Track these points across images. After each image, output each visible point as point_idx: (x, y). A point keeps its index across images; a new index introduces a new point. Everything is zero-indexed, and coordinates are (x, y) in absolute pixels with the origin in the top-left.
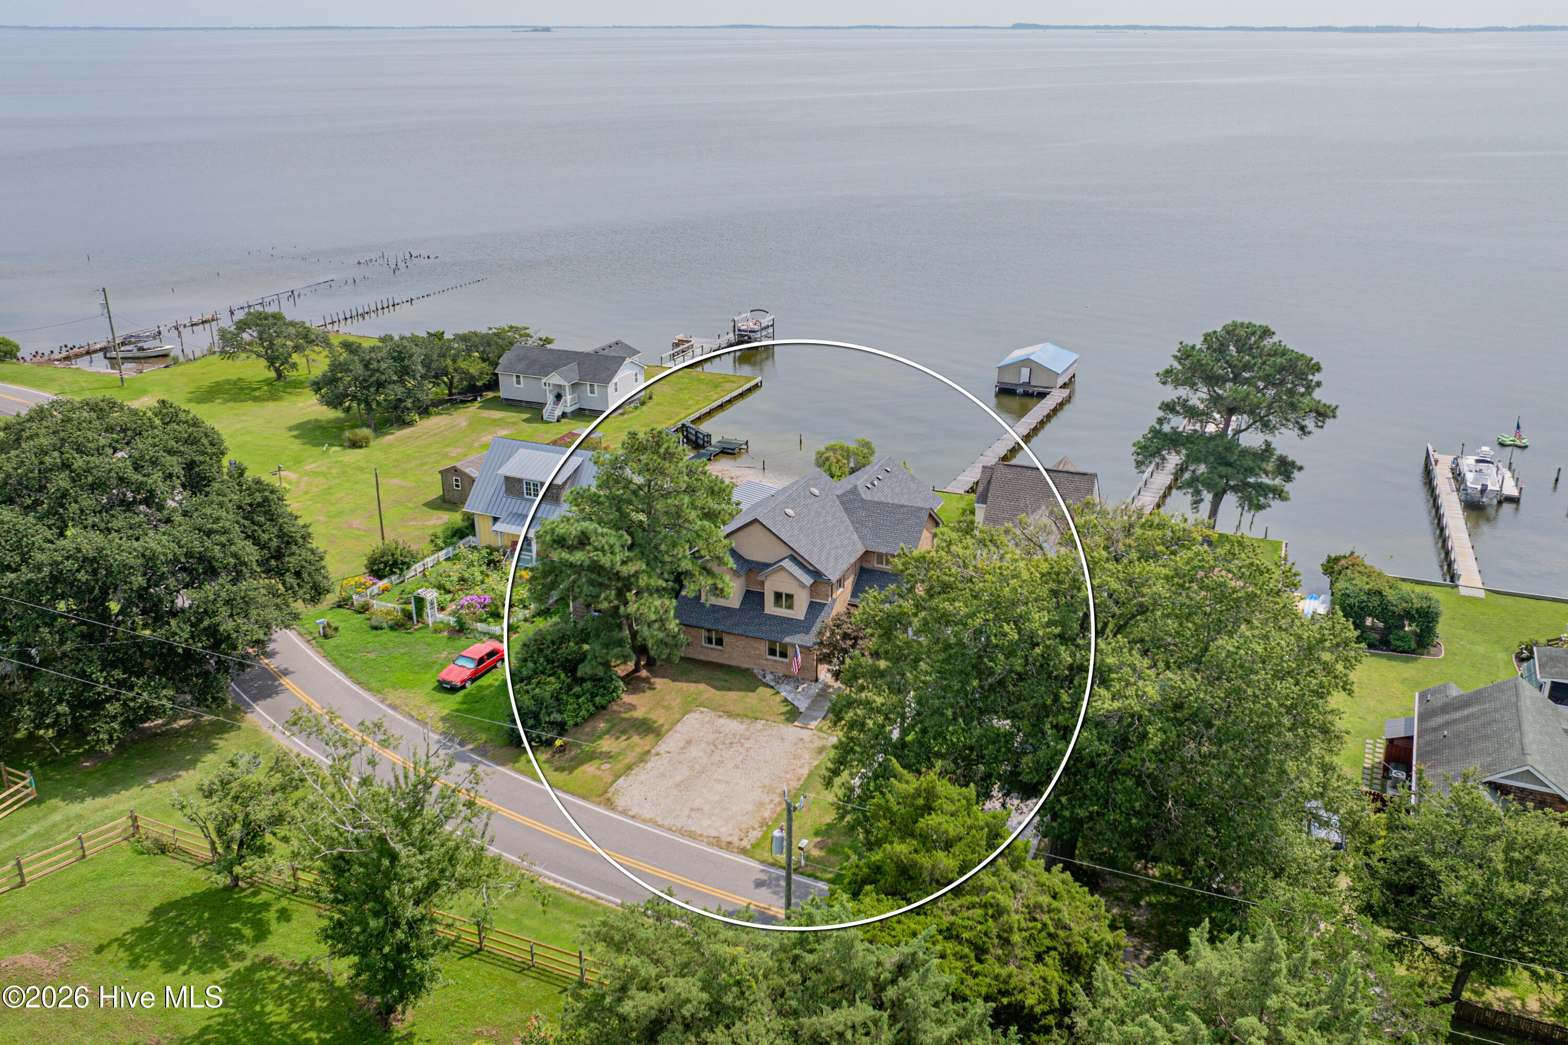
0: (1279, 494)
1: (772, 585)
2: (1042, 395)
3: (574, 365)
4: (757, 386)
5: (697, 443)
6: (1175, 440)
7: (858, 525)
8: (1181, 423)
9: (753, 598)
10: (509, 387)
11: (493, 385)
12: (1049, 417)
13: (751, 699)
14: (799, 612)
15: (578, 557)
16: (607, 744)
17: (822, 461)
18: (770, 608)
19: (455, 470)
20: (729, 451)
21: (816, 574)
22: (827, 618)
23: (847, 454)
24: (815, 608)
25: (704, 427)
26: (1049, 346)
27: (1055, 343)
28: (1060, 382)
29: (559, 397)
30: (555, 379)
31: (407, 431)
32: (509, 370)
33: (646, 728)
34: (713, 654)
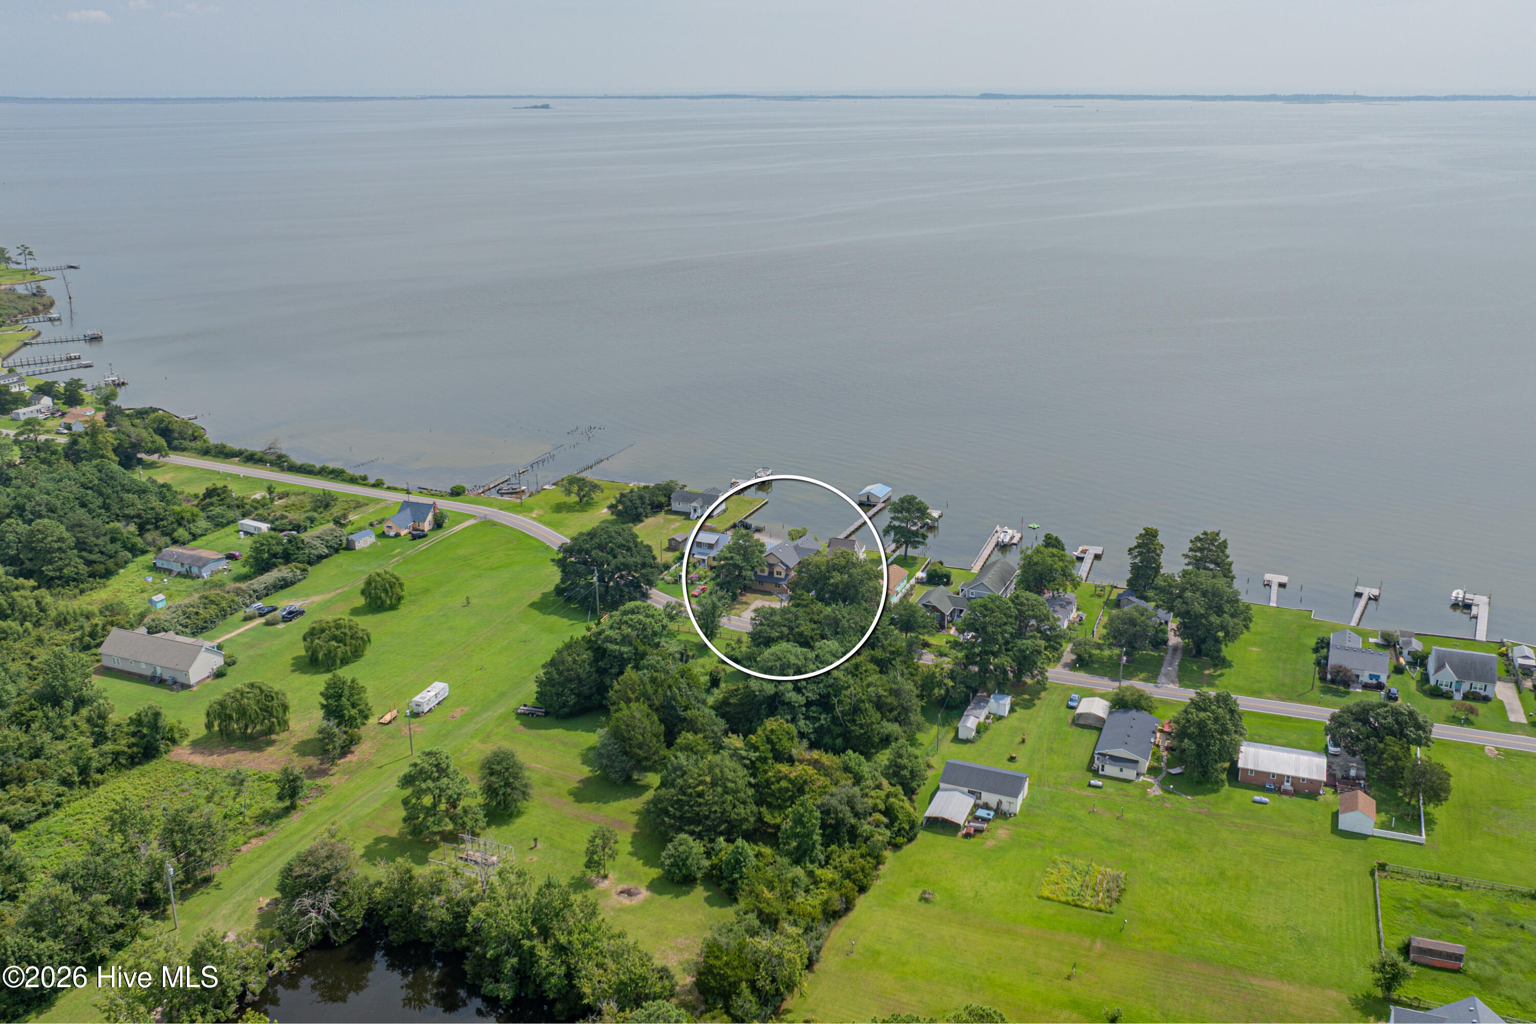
0: (923, 543)
1: (776, 569)
2: (874, 506)
3: (700, 499)
4: (766, 503)
5: (747, 527)
6: (894, 528)
7: (798, 554)
8: (897, 523)
9: (771, 573)
10: (675, 506)
11: (669, 505)
12: (877, 513)
13: (771, 597)
14: (783, 576)
15: (731, 562)
16: (737, 606)
17: (790, 534)
18: (775, 575)
19: (673, 539)
20: (758, 530)
21: (787, 566)
22: (790, 577)
23: (798, 532)
24: (787, 575)
25: (748, 521)
26: (880, 485)
27: (883, 484)
28: (882, 500)
29: (695, 510)
30: (694, 504)
31: (642, 524)
32: (676, 500)
33: (746, 603)
34: (760, 587)
